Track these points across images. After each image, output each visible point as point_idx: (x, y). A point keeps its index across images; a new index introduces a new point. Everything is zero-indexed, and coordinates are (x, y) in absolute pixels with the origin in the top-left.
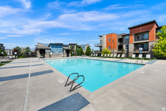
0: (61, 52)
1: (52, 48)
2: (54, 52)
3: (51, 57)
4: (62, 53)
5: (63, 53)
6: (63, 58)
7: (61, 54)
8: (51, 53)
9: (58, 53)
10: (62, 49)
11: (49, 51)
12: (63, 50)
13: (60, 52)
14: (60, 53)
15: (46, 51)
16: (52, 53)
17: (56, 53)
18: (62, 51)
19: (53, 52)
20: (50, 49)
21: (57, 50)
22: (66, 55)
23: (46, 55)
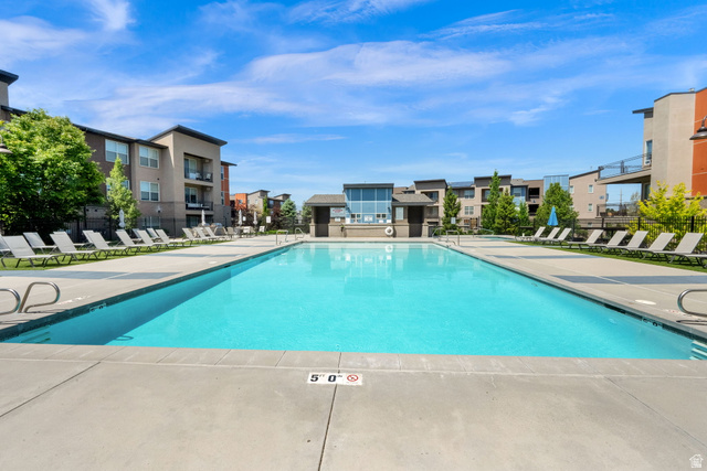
0: (384, 216)
1: (350, 203)
2: (359, 216)
3: (345, 236)
4: (389, 221)
5: (393, 221)
6: (392, 239)
7: (384, 226)
8: (348, 221)
9: (371, 219)
10: (388, 203)
11: (343, 212)
12: (394, 208)
13: (378, 216)
14: (381, 221)
15: (333, 212)
16: (352, 221)
17: (366, 219)
18: (387, 213)
19: (353, 216)
20: (344, 206)
21: (368, 210)
22: (405, 228)
23: (332, 229)
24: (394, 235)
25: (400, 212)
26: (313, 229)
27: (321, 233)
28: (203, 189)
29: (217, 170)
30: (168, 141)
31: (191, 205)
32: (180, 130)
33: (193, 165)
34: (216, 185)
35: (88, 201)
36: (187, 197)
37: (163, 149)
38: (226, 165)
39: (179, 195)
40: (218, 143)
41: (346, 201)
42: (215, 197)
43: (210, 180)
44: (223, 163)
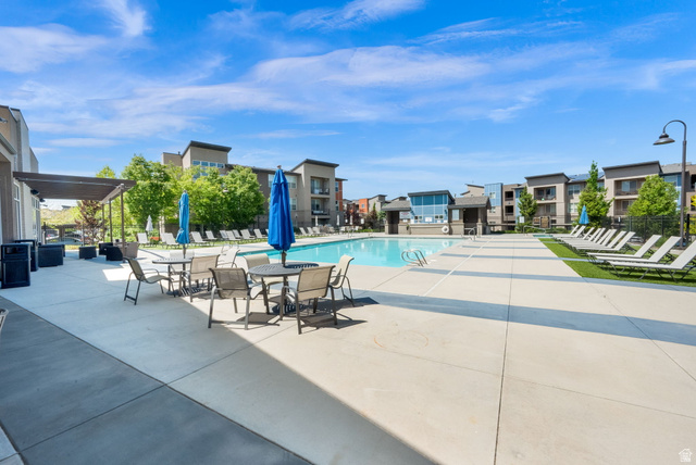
0: (441, 217)
1: (414, 208)
2: (420, 218)
3: (410, 233)
4: (446, 221)
5: (450, 221)
6: (448, 236)
7: (440, 226)
8: (412, 221)
9: (431, 220)
10: (444, 206)
11: (410, 215)
12: (450, 211)
13: (437, 217)
14: (439, 221)
15: (401, 215)
16: (415, 222)
17: (426, 220)
18: (444, 215)
19: (416, 218)
20: (410, 210)
21: (428, 213)
22: (459, 227)
23: (401, 228)
24: (450, 233)
25: (456, 214)
26: (387, 228)
27: (393, 231)
28: (324, 200)
29: (332, 186)
30: (301, 170)
31: (315, 212)
32: (308, 162)
33: (316, 184)
34: (332, 196)
35: (258, 213)
36: (313, 206)
37: (299, 175)
38: (340, 181)
39: (307, 206)
40: (334, 166)
41: (411, 206)
42: (332, 205)
43: (328, 194)
44: (337, 180)
